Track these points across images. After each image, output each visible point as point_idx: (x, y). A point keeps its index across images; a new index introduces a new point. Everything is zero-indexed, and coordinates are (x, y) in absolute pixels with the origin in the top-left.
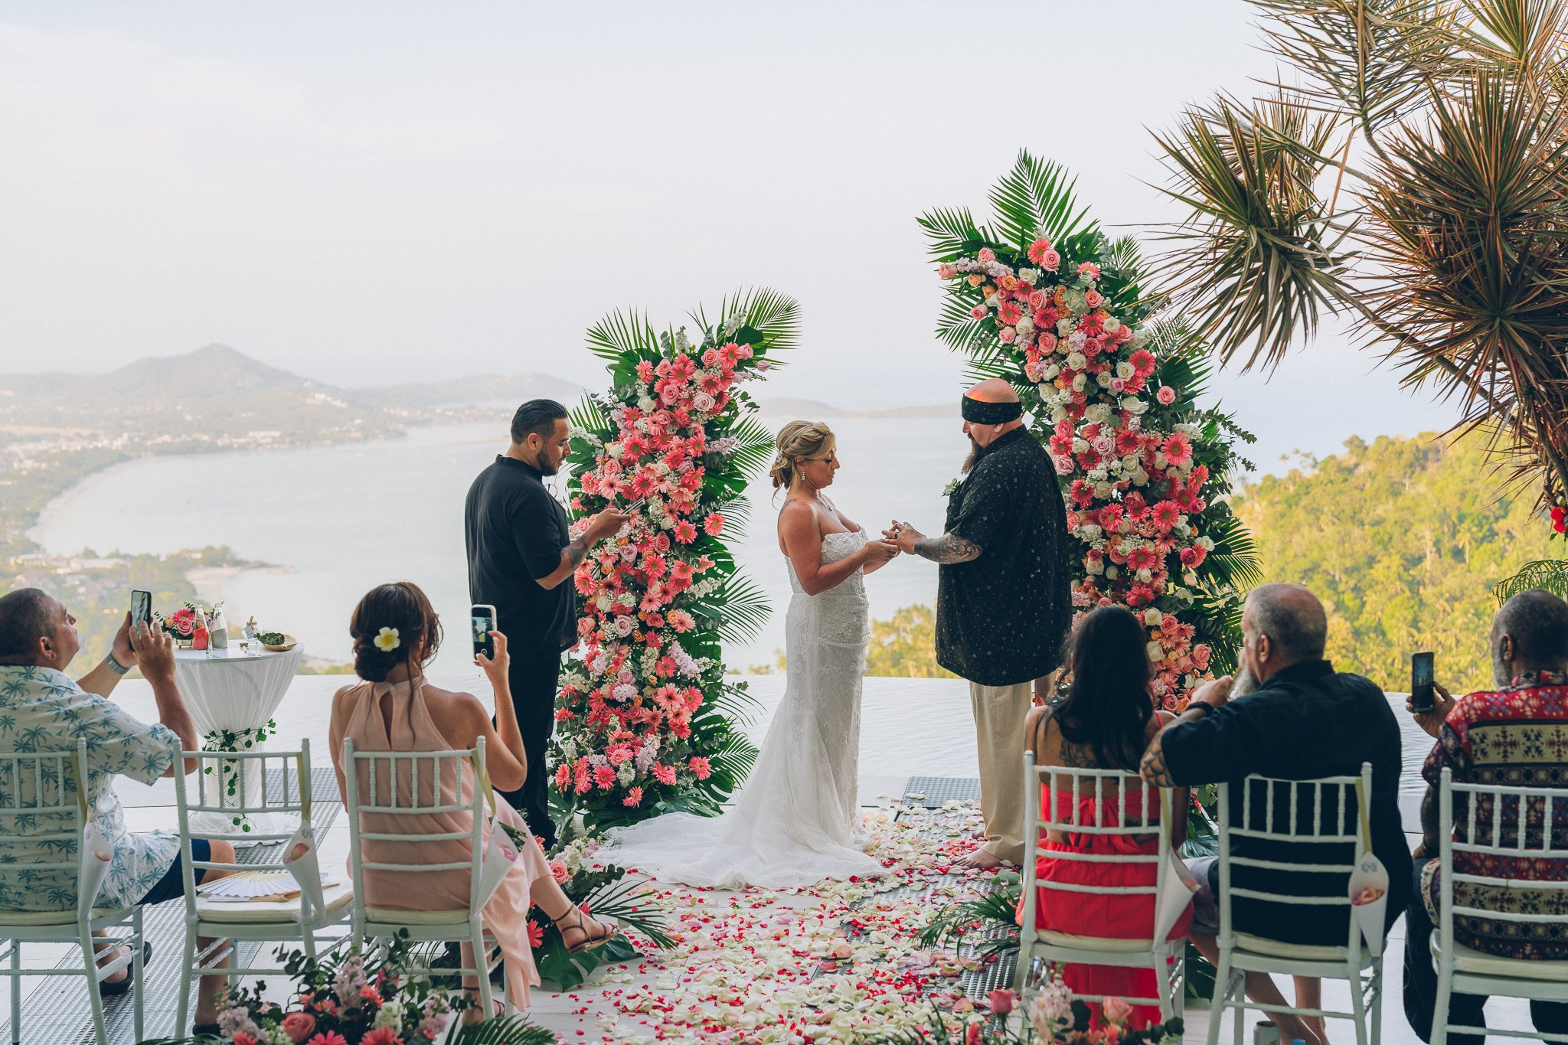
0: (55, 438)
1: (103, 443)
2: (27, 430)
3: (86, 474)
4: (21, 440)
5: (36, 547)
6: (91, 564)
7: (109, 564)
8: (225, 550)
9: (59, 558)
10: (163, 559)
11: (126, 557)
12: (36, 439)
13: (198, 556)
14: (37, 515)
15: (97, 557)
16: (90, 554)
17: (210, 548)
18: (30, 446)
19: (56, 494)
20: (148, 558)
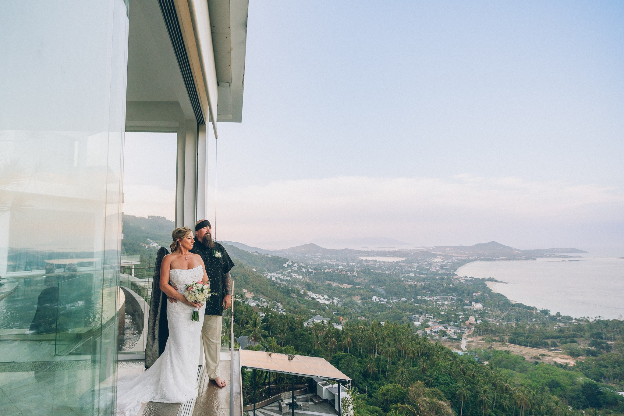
0: (461, 257)
1: (470, 258)
2: (456, 255)
3: (466, 263)
4: (454, 257)
5: (456, 275)
6: (466, 279)
7: (470, 279)
8: (493, 278)
9: (460, 277)
10: (480, 279)
11: (473, 278)
12: (458, 257)
13: (488, 279)
14: (457, 269)
15: (467, 277)
16: (466, 277)
17: (490, 278)
18: (456, 258)
19: (460, 266)
20: (477, 279)
